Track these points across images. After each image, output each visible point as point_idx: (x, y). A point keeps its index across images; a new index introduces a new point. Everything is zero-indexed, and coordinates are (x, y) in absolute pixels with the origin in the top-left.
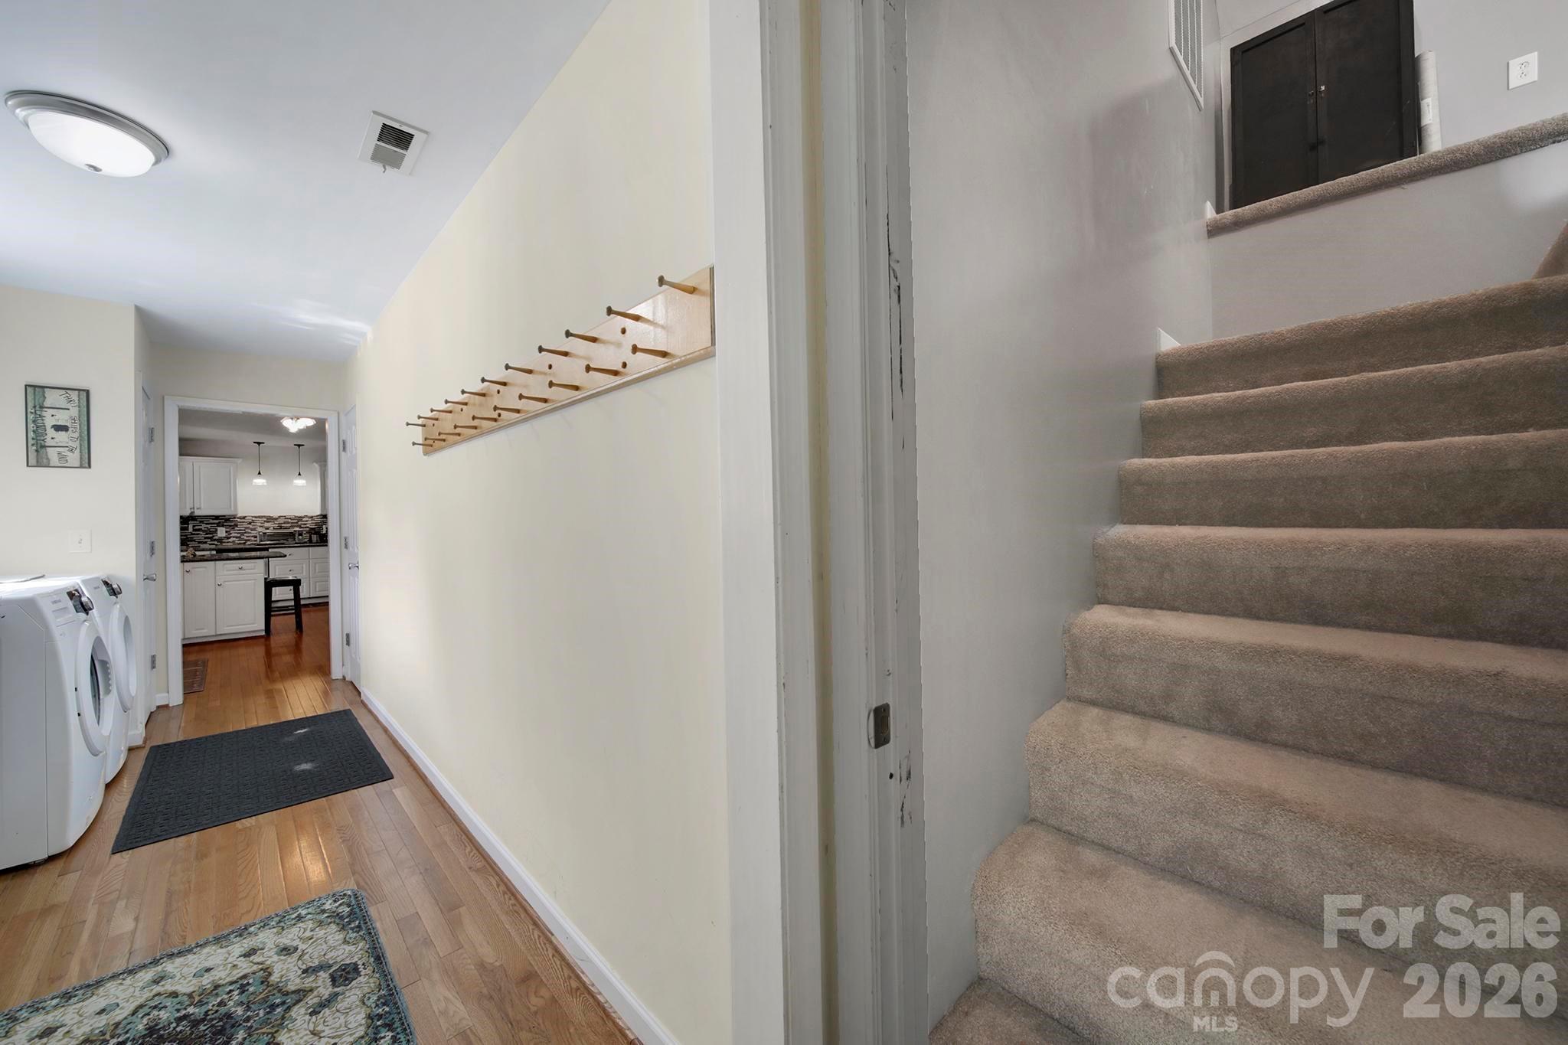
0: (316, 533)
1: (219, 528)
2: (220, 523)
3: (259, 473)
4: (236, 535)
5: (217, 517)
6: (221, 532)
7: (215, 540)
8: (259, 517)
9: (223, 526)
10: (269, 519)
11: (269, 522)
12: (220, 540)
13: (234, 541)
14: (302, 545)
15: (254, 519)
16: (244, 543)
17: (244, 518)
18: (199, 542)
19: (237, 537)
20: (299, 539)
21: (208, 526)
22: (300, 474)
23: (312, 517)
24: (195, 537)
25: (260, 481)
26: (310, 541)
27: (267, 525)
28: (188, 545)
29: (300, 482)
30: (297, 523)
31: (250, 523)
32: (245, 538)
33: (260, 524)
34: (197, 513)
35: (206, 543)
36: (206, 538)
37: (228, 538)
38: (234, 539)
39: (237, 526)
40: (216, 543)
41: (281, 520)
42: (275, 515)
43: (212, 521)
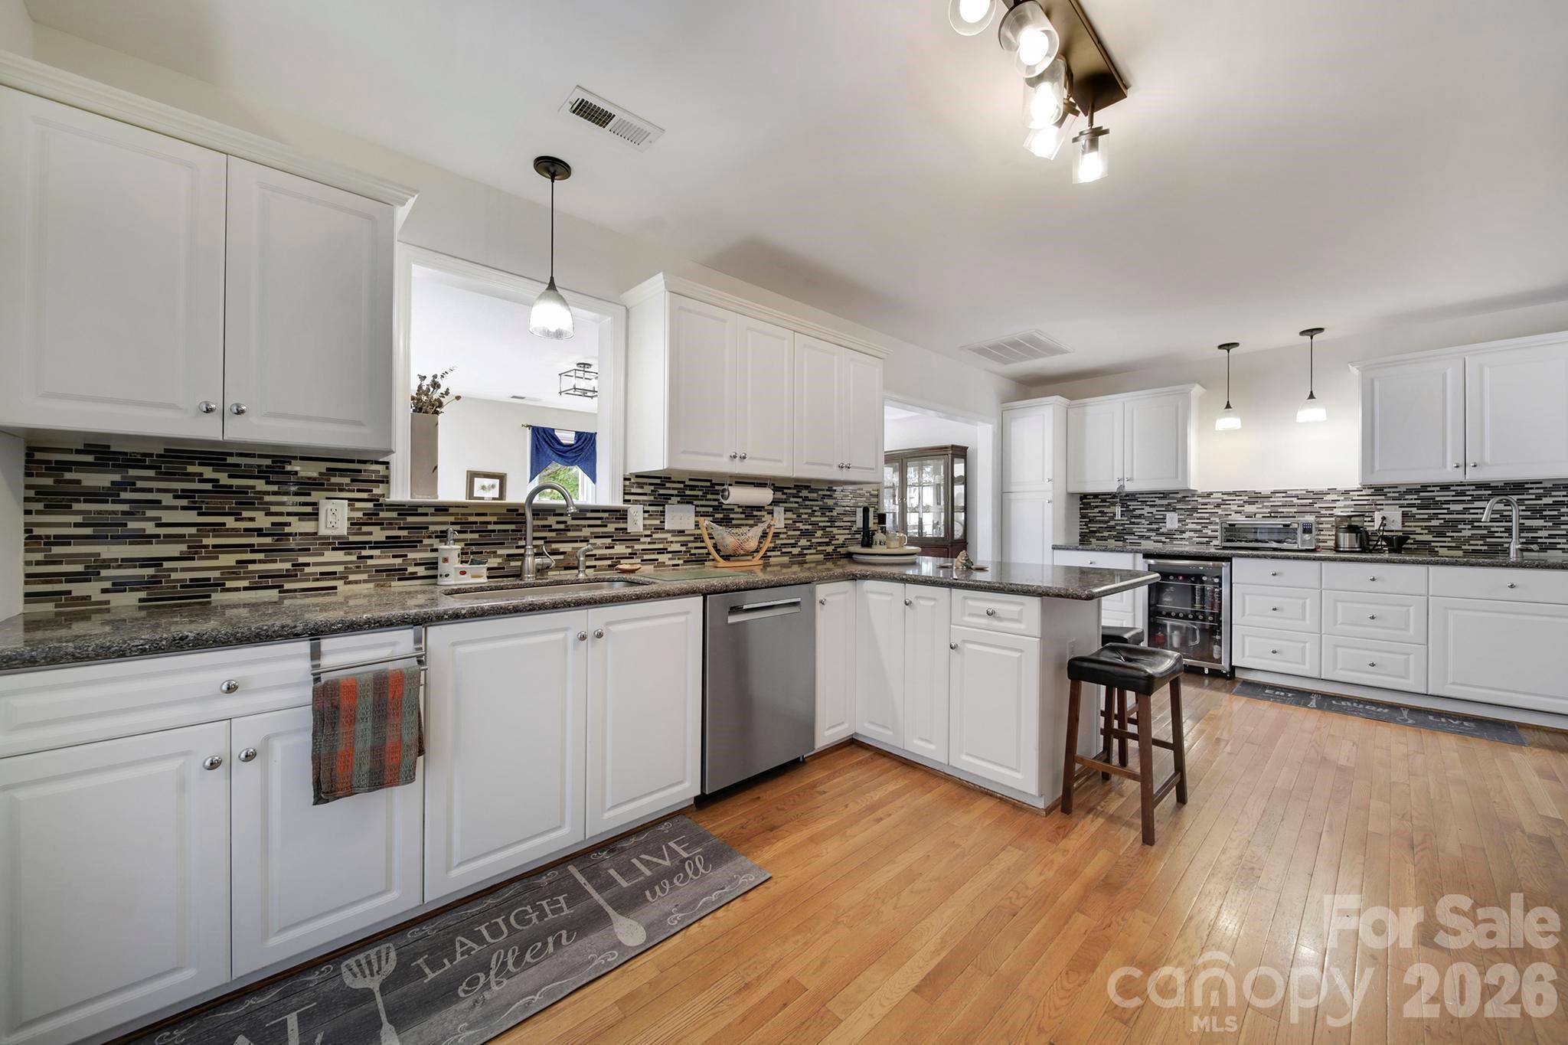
0: (1352, 529)
1: (1169, 515)
2: (1169, 504)
3: (1228, 406)
4: (1194, 526)
5: (1164, 495)
6: (1172, 521)
7: (1163, 534)
8: (1234, 493)
9: (1174, 510)
10: (1255, 498)
11: (1253, 503)
12: (1170, 535)
13: (1191, 538)
14: (1310, 554)
15: (1225, 497)
16: (1208, 543)
17: (1209, 495)
18: (1141, 537)
19: (1195, 531)
20: (1304, 542)
21: (1153, 510)
22: (1311, 396)
23: (1347, 492)
24: (1135, 529)
25: (1228, 422)
26: (1336, 548)
27: (1249, 508)
28: (1125, 540)
29: (1311, 414)
30: (1311, 505)
31: (1218, 506)
32: (1210, 533)
33: (1235, 508)
34: (1130, 487)
35: (1148, 538)
36: (1149, 530)
37: (1183, 532)
38: (1192, 534)
39: (1195, 510)
40: (1163, 539)
41: (1278, 500)
42: (1265, 489)
43: (1158, 502)
